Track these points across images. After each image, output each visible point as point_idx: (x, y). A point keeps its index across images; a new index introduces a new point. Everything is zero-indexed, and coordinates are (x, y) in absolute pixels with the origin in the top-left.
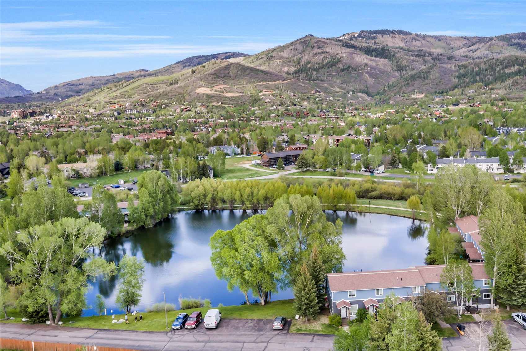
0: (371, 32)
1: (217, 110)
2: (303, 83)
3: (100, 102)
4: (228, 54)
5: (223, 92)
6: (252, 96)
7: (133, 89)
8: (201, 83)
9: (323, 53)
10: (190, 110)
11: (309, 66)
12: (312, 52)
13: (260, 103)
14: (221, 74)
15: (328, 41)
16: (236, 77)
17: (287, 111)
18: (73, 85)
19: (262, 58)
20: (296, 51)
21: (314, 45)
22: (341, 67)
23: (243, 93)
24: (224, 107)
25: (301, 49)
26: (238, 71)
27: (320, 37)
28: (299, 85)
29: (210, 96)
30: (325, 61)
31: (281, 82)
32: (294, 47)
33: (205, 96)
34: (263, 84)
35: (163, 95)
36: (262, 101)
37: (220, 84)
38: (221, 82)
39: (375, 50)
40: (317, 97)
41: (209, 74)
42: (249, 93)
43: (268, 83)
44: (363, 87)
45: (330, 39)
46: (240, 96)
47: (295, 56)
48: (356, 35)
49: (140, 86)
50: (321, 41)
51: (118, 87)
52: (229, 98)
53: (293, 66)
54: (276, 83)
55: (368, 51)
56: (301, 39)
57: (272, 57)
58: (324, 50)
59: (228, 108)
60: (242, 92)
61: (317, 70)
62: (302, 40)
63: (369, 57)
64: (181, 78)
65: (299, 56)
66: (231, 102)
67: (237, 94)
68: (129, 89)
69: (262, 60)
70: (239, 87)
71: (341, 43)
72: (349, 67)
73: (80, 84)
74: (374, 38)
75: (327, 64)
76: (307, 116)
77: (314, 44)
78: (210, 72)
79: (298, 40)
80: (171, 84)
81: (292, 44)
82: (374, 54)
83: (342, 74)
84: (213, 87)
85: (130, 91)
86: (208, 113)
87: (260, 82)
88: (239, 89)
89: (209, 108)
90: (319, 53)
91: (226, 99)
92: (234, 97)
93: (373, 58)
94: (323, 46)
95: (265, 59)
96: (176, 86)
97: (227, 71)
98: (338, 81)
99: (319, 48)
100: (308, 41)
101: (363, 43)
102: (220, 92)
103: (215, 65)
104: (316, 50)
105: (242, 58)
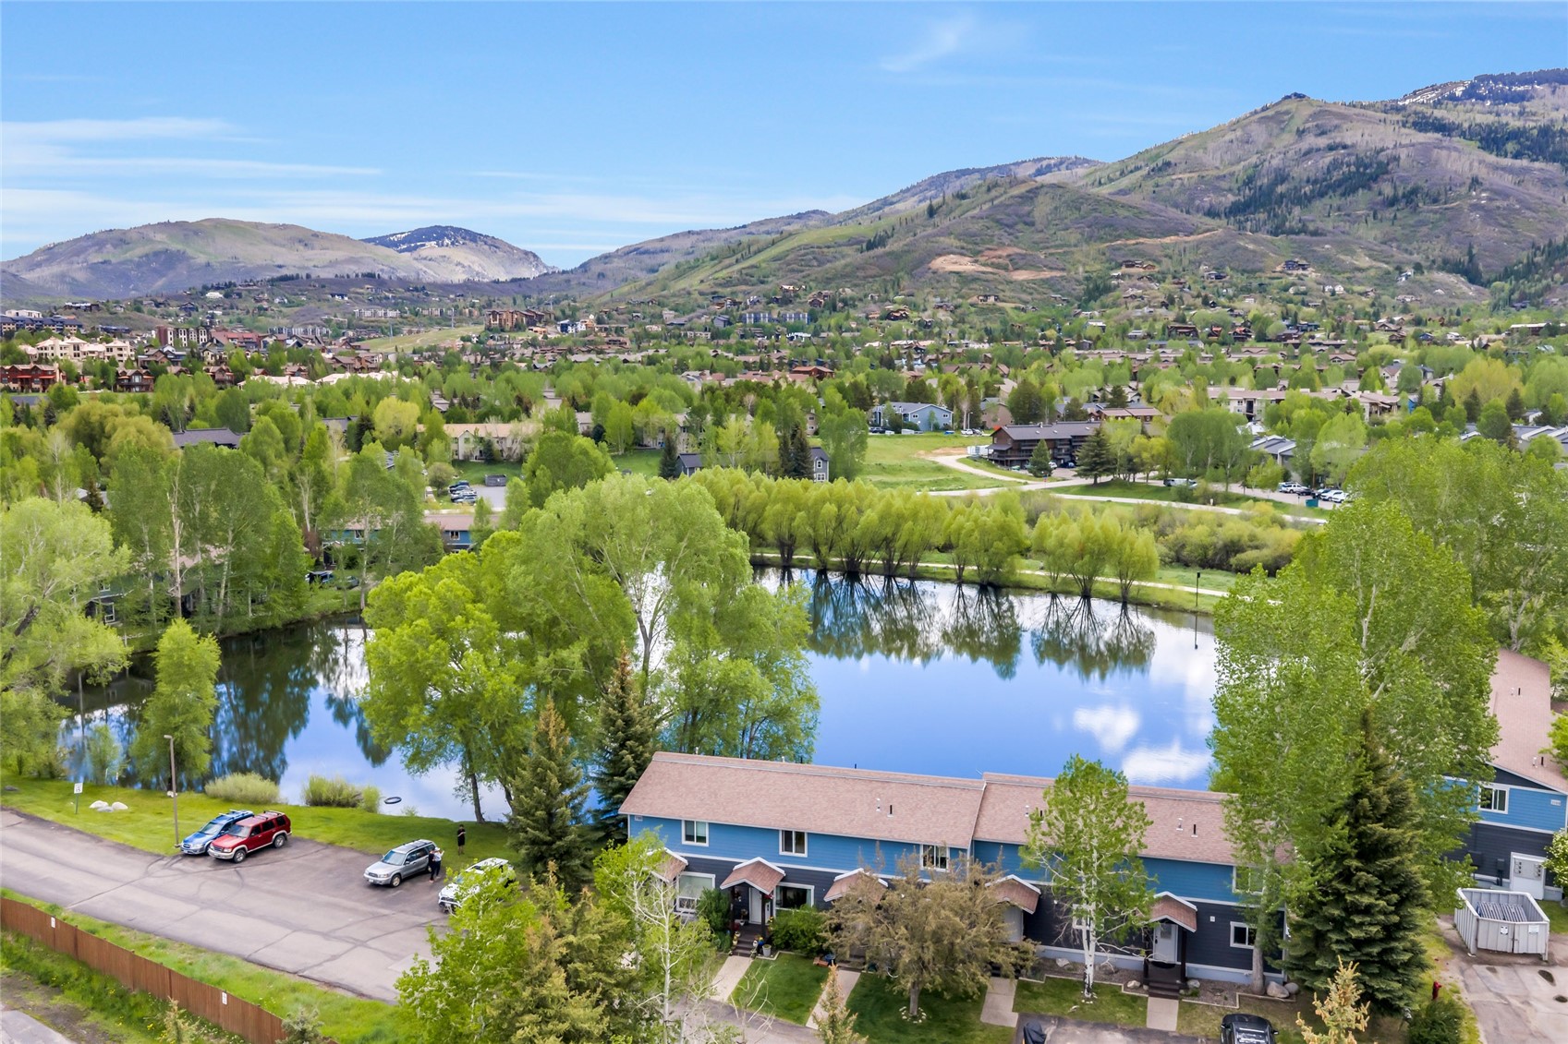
0: (1511, 79)
1: (981, 318)
2: (1254, 241)
3: (689, 293)
4: (1045, 163)
5: (1006, 269)
6: (1088, 279)
7: (775, 259)
8: (951, 241)
9: (1331, 148)
10: (907, 317)
11: (1280, 189)
12: (1297, 147)
13: (1108, 299)
14: (1009, 215)
15: (1353, 112)
16: (1049, 222)
17: (1184, 321)
18: (646, 252)
19: (1137, 169)
20: (1246, 146)
21: (1307, 125)
22: (1388, 190)
23: (1063, 270)
24: (1001, 310)
25: (1262, 140)
26: (1056, 208)
27: (1330, 101)
28: (1239, 247)
29: (966, 277)
30: (1336, 175)
31: (1182, 238)
32: (1239, 133)
33: (953, 278)
34: (1126, 246)
35: (843, 276)
36: (1116, 293)
37: (1001, 245)
38: (1004, 240)
39: (1516, 135)
40: (1293, 284)
41: (973, 217)
42: (1081, 269)
43: (1141, 240)
44: (1456, 253)
45: (1363, 107)
46: (1052, 278)
47: (1239, 162)
48: (1459, 92)
49: (792, 251)
50: (1330, 113)
51: (739, 256)
52: (1021, 283)
53: (1230, 190)
54: (1167, 240)
55: (1492, 140)
56: (1265, 109)
57: (1168, 164)
58: (1338, 140)
59: (1013, 314)
60: (1061, 266)
61: (1304, 201)
62: (1269, 113)
63: (1492, 158)
64: (897, 227)
65: (1254, 159)
66: (1025, 297)
67: (1047, 274)
68: (764, 261)
69: (1139, 174)
70: (1051, 254)
71: (1399, 117)
72: (1414, 191)
73: (662, 251)
74: (1521, 98)
75: (1339, 183)
76: (1242, 338)
77: (1307, 121)
78: (976, 212)
79: (1256, 112)
80: (871, 246)
81: (1233, 126)
82: (1510, 146)
83: (1389, 213)
84: (980, 252)
85: (763, 265)
86: (954, 325)
87: (1119, 237)
88: (1054, 259)
89: (959, 311)
90: (1318, 150)
91: (1012, 286)
92: (1034, 282)
93: (1508, 161)
94: (1336, 127)
95: (1144, 171)
96: (880, 251)
97: (1027, 208)
98: (1370, 233)
99: (1323, 133)
100: (1287, 113)
101: (1481, 115)
102: (998, 266)
103: (993, 193)
104: (1311, 141)
105: (1080, 171)
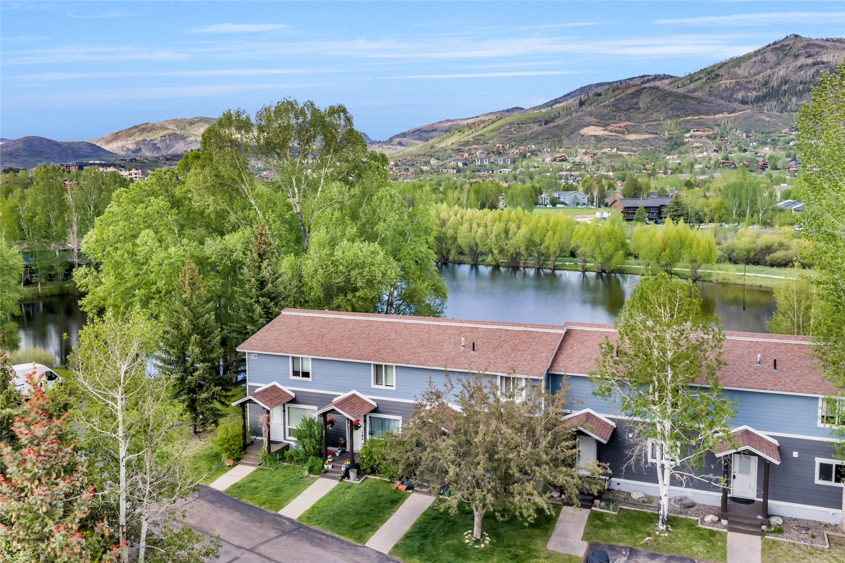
1: (609, 160)
2: (768, 116)
3: (446, 150)
4: (646, 78)
5: (623, 133)
6: (671, 139)
7: (492, 131)
8: (592, 119)
9: (814, 64)
10: (566, 160)
11: (785, 87)
12: (794, 64)
13: (683, 149)
14: (625, 104)
15: (828, 44)
16: (648, 108)
17: (727, 159)
18: (424, 131)
19: (699, 79)
20: (764, 65)
21: (800, 52)
23: (657, 134)
24: (621, 156)
25: (773, 61)
26: (652, 100)
27: (814, 38)
28: (760, 120)
29: (600, 138)
30: (818, 79)
31: (726, 114)
32: (759, 57)
33: (593, 139)
34: (693, 120)
35: (531, 139)
36: (687, 146)
37: (621, 120)
38: (622, 118)
40: (793, 140)
41: (604, 106)
42: (666, 133)
43: (702, 117)
45: (833, 41)
46: (650, 138)
47: (759, 73)
49: (502, 126)
50: (814, 45)
51: (473, 130)
52: (631, 141)
53: (754, 89)
54: (717, 116)
56: (775, 43)
57: (718, 75)
58: (819, 60)
59: (627, 158)
60: (655, 132)
61: (799, 94)
62: (778, 46)
64: (561, 113)
65: (769, 72)
66: (634, 149)
67: (647, 136)
68: (487, 132)
69: (700, 81)
70: (650, 125)
73: (433, 131)
76: (764, 167)
77: (800, 50)
78: (607, 102)
79: (769, 46)
80: (546, 123)
81: (756, 53)
84: (609, 124)
85: (487, 134)
86: (593, 164)
87: (689, 115)
88: (651, 128)
89: (596, 157)
90: (807, 65)
91: (627, 143)
92: (639, 140)
94: (817, 52)
95: (704, 80)
96: (552, 125)
97: (635, 100)
99: (809, 56)
100: (788, 45)
102: (619, 132)
103: (616, 92)
104: (802, 61)
105: (666, 81)
